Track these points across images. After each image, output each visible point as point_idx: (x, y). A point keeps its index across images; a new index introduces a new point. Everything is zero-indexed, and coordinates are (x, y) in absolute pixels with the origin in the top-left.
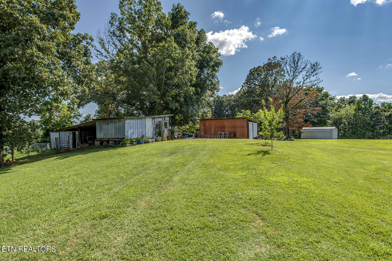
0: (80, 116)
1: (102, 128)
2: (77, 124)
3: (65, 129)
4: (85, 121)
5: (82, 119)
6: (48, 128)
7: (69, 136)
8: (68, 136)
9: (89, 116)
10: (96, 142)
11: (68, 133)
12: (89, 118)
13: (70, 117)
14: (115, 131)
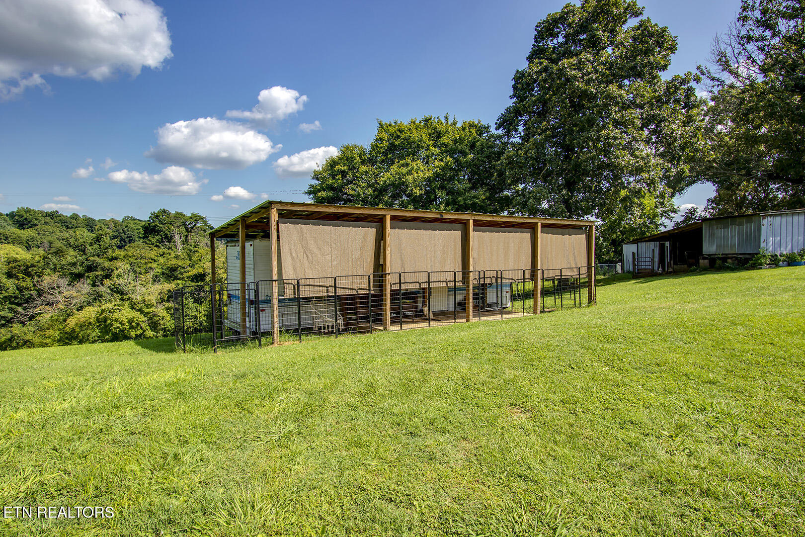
0: (675, 211)
1: (714, 235)
2: (668, 229)
3: (647, 239)
4: (683, 222)
5: (678, 218)
6: (614, 236)
7: (653, 250)
8: (651, 250)
9: (692, 212)
10: (701, 261)
11: (652, 245)
12: (694, 215)
13: (655, 215)
14: (738, 239)
